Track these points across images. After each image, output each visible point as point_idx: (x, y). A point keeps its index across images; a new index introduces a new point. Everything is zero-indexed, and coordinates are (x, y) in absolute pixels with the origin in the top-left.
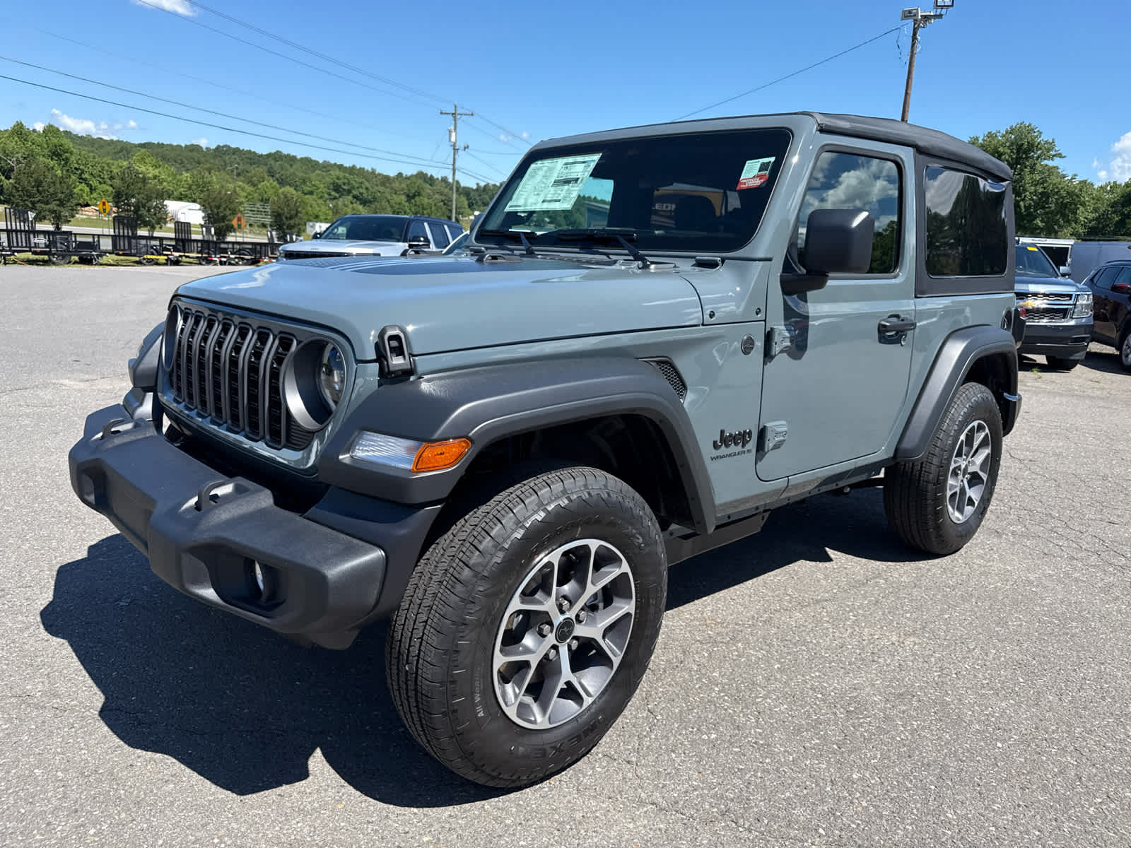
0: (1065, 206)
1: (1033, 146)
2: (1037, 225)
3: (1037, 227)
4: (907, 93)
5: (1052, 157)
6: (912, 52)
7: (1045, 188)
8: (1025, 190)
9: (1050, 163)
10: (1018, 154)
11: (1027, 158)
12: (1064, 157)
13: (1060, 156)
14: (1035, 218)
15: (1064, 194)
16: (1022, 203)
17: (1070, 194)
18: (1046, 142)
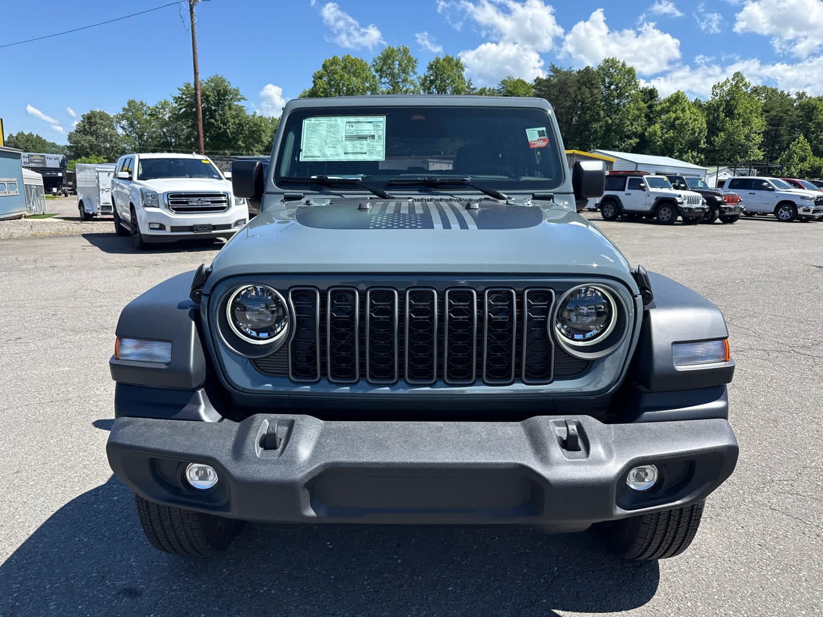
0: (254, 132)
1: (227, 92)
2: (239, 145)
3: (240, 147)
4: (194, 53)
5: (239, 100)
6: (192, 22)
7: (240, 120)
8: (228, 122)
9: (240, 104)
10: (219, 97)
11: (225, 100)
12: (246, 100)
13: (243, 99)
14: (238, 140)
15: (252, 124)
16: (228, 130)
17: (256, 125)
18: (234, 90)
